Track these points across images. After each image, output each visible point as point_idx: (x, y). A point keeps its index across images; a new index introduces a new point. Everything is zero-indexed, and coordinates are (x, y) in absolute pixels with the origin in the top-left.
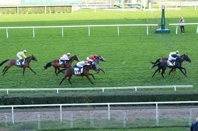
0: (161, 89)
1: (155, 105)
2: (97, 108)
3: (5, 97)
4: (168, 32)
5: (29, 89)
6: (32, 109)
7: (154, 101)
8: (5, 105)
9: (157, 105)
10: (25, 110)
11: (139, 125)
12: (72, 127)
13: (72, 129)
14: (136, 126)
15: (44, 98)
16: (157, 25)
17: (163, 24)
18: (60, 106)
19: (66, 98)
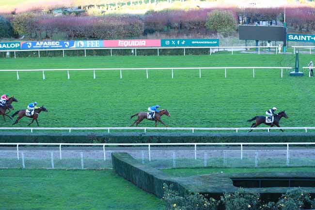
0: (293, 130)
1: (286, 145)
2: (230, 147)
3: (143, 135)
4: (302, 75)
5: (165, 128)
6: (168, 147)
7: (285, 142)
8: (142, 143)
9: (288, 146)
10: (161, 148)
11: (271, 165)
12: (205, 165)
13: (205, 168)
14: (268, 166)
15: (180, 137)
16: (291, 68)
17: (297, 67)
18: (194, 145)
19: (200, 137)
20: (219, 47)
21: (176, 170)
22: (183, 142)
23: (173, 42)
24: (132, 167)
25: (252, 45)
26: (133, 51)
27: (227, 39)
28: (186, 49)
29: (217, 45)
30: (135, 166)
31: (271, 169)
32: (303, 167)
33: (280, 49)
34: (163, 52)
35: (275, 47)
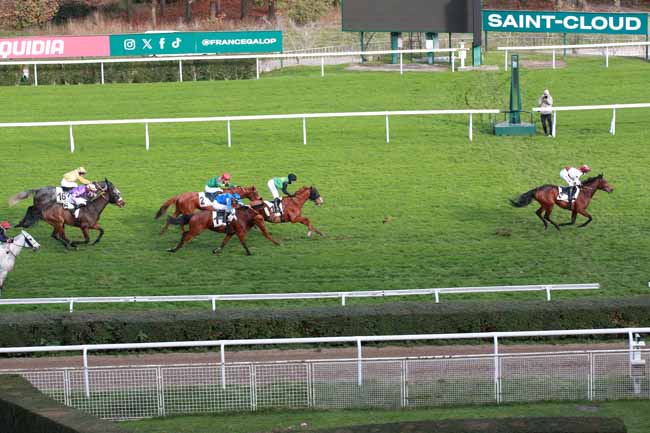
0: (509, 295)
1: (491, 340)
2: (325, 350)
3: (64, 322)
4: (530, 131)
5: (131, 299)
6: (142, 356)
7: (488, 330)
8: (64, 343)
9: (496, 341)
10: (120, 357)
11: (446, 399)
12: (254, 405)
13: (253, 413)
14: (438, 402)
15: (174, 323)
16: (497, 111)
17: (515, 108)
18: (219, 346)
19: (236, 322)
20: (284, 55)
21: (168, 422)
22: (187, 339)
23: (147, 44)
24: (34, 416)
25: (380, 45)
26: (26, 73)
27: (306, 32)
28: (186, 64)
29: (277, 48)
30: (45, 414)
31: (448, 411)
32: (543, 402)
33: (463, 55)
34: (117, 73)
35: (448, 50)
